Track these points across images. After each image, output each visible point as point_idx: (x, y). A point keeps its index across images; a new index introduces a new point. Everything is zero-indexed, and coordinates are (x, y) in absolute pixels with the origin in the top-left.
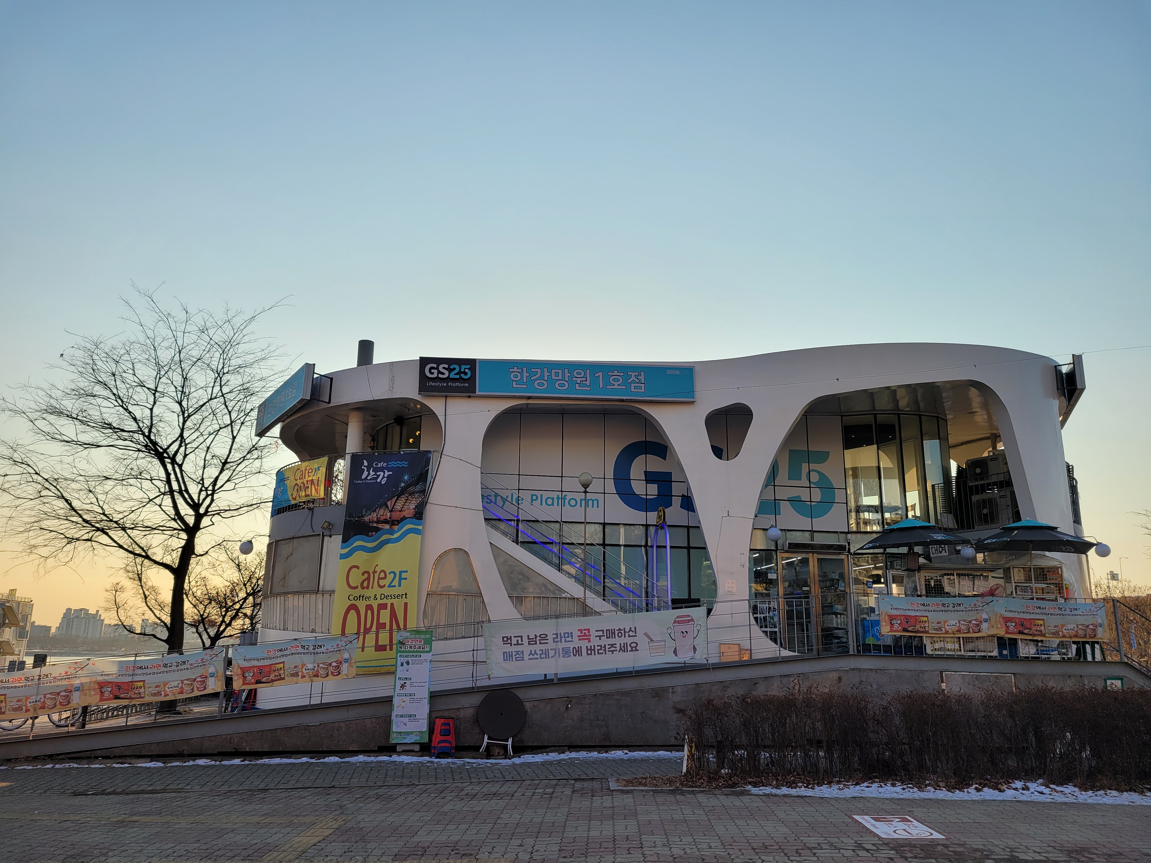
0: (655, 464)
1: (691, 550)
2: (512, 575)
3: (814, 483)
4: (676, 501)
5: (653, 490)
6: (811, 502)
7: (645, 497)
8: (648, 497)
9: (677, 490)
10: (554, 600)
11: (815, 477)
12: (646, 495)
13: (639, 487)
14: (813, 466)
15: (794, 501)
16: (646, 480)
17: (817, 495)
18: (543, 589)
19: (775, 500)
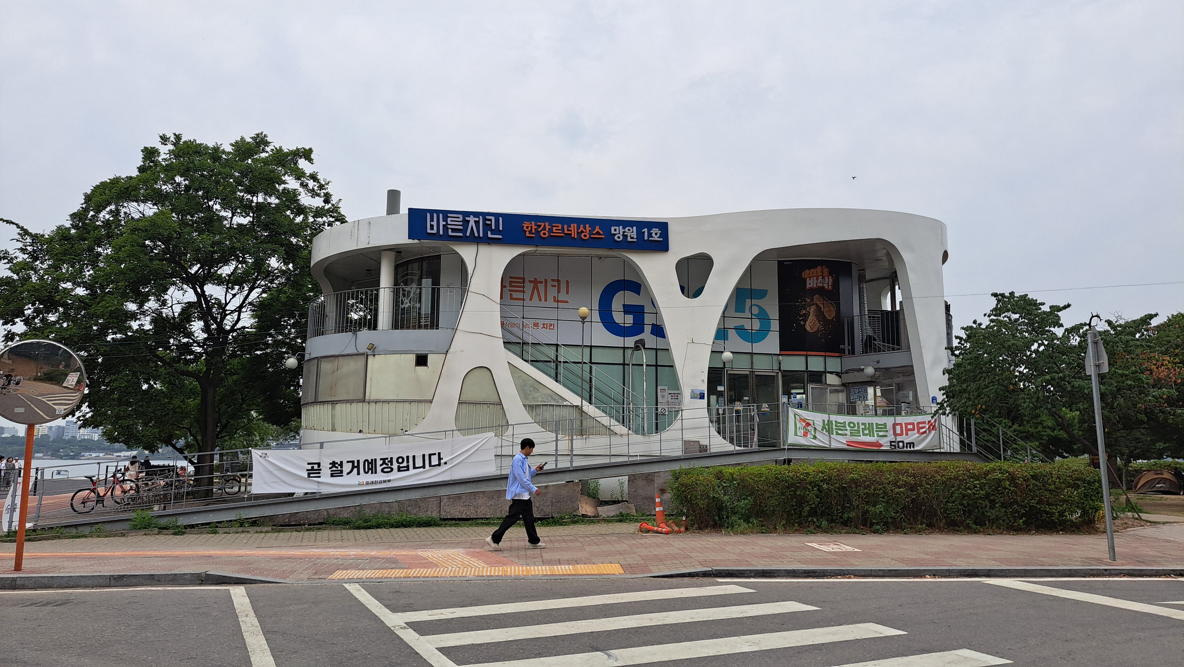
0: (632, 299)
1: (659, 368)
2: (525, 388)
3: (754, 315)
4: (648, 329)
5: (629, 320)
6: (752, 330)
7: (623, 325)
8: (626, 325)
9: (649, 319)
10: (558, 408)
11: (755, 311)
12: (624, 323)
13: (619, 317)
14: (754, 301)
15: (739, 329)
16: (624, 312)
17: (757, 325)
18: (549, 398)
19: (724, 328)
